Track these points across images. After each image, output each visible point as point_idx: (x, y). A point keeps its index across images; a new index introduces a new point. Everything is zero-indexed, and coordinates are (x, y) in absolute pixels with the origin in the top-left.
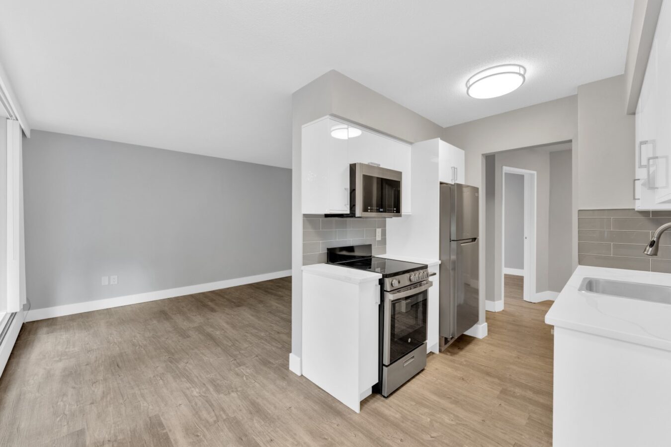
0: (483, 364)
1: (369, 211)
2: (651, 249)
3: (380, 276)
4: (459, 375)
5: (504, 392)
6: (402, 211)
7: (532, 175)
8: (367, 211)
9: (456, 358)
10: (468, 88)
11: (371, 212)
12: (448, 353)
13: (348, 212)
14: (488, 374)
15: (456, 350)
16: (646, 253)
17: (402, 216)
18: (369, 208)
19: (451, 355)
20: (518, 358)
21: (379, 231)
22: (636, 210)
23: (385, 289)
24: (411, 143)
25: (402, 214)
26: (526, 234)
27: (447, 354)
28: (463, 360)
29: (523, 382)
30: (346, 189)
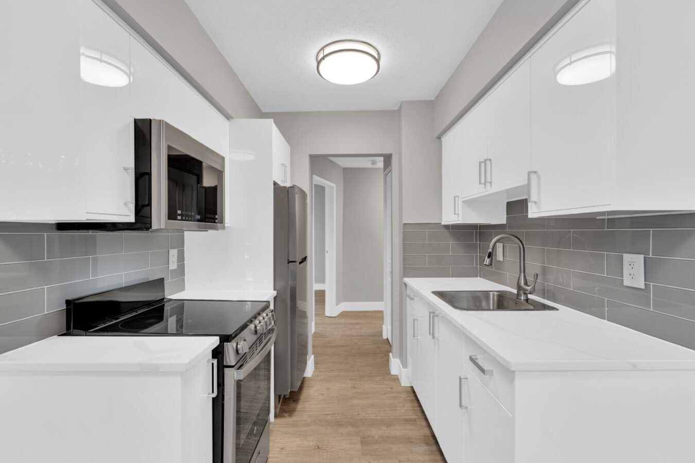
0: (328, 413)
1: (179, 217)
2: (488, 260)
3: (214, 341)
4: (311, 444)
5: (364, 441)
6: (226, 222)
7: (332, 187)
8: (176, 219)
9: (296, 417)
10: (319, 63)
11: (182, 220)
12: (284, 414)
13: (132, 219)
14: (339, 424)
15: (292, 405)
16: (485, 263)
17: (226, 228)
18: (179, 212)
19: (290, 416)
20: (354, 387)
21: (174, 253)
22: (442, 224)
23: (225, 364)
24: (228, 117)
25: (226, 225)
26: (327, 249)
27: (284, 417)
28: (306, 416)
29: (372, 417)
30: (126, 169)
